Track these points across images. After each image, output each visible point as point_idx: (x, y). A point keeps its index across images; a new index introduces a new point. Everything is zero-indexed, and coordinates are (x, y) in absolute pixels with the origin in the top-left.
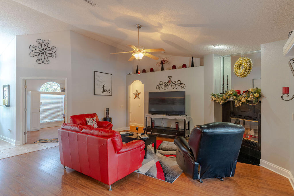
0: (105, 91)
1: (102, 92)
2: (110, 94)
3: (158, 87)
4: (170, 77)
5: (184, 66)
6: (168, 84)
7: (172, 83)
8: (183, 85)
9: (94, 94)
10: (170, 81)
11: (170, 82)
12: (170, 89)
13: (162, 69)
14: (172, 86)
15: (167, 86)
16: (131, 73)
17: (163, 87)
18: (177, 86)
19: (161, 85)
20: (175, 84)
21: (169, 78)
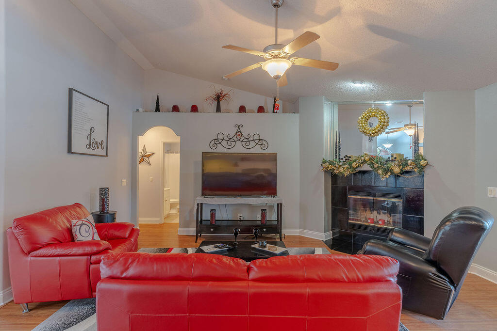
0: (94, 145)
1: (88, 146)
2: (104, 153)
3: (213, 143)
4: (239, 127)
5: (261, 110)
6: (235, 138)
7: (243, 138)
8: (264, 143)
9: (69, 151)
10: (239, 133)
11: (239, 135)
12: (239, 148)
13: (218, 110)
14: (244, 143)
15: (233, 143)
16: (141, 110)
17: (224, 143)
18: (252, 144)
19: (220, 141)
20: (250, 139)
21: (237, 128)
